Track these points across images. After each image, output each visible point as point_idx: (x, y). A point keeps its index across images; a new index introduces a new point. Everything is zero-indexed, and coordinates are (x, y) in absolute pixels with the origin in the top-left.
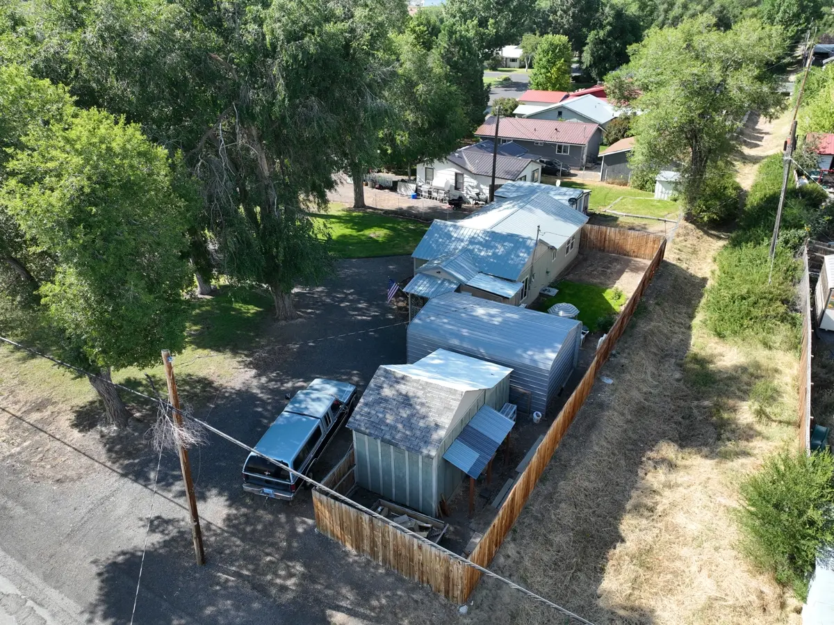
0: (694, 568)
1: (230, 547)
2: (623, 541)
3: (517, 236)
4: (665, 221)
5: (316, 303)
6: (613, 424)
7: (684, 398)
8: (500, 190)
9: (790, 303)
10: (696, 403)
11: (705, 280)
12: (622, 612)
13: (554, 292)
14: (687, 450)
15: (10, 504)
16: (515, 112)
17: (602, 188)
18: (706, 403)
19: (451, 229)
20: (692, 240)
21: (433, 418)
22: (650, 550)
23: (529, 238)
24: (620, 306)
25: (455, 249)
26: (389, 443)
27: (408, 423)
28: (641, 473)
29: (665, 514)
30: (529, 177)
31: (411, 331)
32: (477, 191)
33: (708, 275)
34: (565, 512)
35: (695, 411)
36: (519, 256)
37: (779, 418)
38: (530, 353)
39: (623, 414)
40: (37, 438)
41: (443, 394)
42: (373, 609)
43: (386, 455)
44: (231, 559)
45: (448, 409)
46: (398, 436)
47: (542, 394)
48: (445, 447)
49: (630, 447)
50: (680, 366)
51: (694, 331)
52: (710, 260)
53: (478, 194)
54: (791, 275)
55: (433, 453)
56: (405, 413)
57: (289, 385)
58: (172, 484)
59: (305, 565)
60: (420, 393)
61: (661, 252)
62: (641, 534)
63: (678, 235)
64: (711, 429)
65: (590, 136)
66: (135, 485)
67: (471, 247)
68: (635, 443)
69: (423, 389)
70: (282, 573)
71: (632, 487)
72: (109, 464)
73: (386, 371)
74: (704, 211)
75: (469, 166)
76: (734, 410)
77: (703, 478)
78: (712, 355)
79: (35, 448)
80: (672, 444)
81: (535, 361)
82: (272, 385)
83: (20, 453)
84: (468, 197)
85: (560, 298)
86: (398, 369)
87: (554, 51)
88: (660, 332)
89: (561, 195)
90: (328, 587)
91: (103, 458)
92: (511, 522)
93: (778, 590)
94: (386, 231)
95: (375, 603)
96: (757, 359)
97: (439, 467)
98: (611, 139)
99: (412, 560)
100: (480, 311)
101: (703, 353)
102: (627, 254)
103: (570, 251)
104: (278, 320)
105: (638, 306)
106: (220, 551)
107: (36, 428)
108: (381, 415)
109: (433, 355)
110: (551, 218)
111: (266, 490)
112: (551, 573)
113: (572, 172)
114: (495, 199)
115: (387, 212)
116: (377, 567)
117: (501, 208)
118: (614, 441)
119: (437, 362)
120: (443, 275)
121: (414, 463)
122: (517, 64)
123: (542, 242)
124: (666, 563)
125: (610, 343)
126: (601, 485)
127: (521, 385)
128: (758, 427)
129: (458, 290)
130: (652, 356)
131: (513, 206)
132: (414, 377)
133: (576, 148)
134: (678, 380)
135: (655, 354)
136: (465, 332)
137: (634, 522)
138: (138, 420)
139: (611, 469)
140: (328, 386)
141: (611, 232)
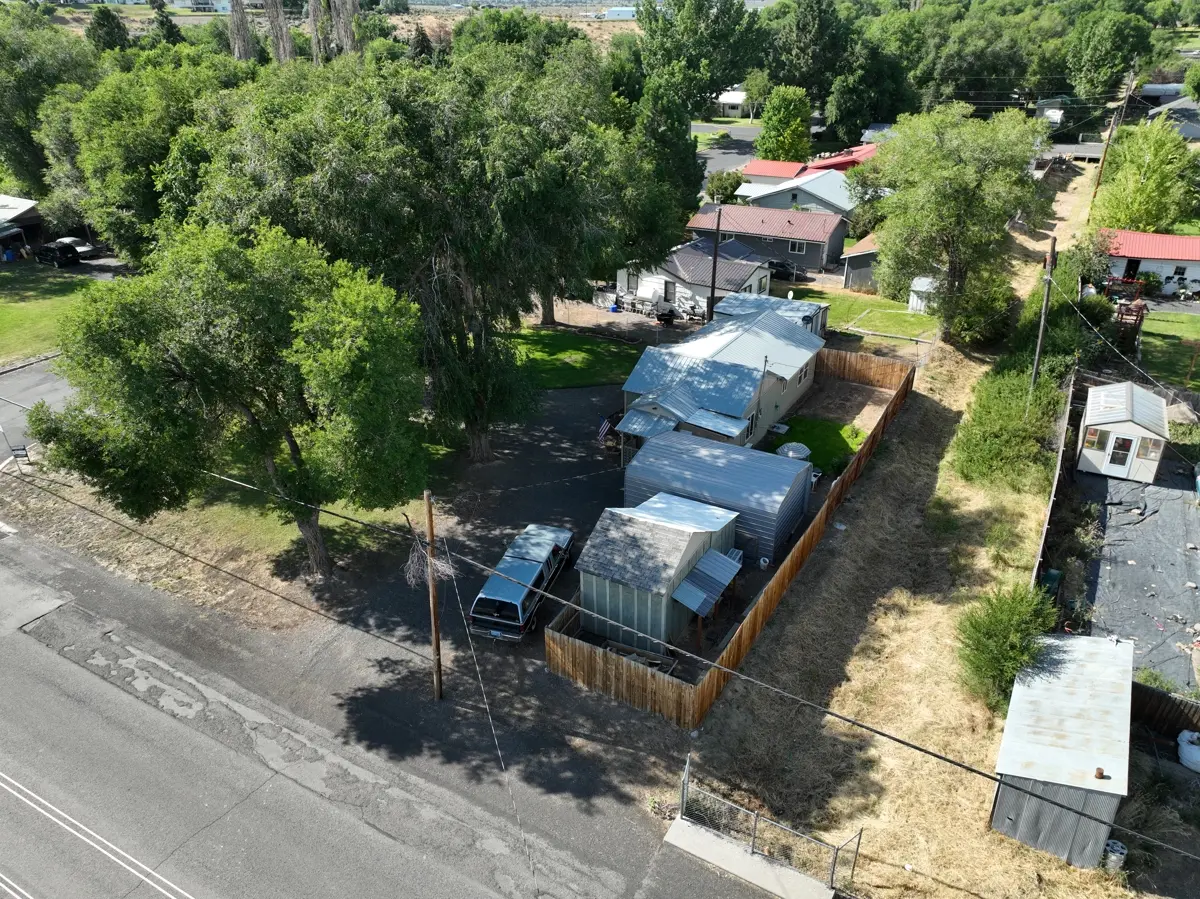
0: (915, 700)
1: (464, 685)
2: (849, 680)
3: (742, 366)
4: (917, 342)
5: (512, 443)
6: (844, 571)
7: (922, 545)
8: (720, 304)
9: (1045, 443)
10: (934, 550)
11: (960, 414)
12: (844, 739)
13: (784, 429)
14: (919, 597)
15: (234, 648)
16: (736, 193)
17: (844, 299)
18: (945, 549)
19: (667, 358)
20: (949, 365)
21: (661, 558)
22: (875, 687)
23: (755, 369)
24: (856, 445)
25: (672, 381)
26: (619, 582)
27: (636, 563)
28: (871, 618)
29: (892, 655)
30: (755, 287)
31: (629, 473)
32: (692, 303)
33: (964, 408)
34: (792, 653)
35: (932, 558)
36: (743, 390)
37: (1017, 564)
38: (756, 496)
39: (855, 562)
40: (239, 587)
41: (671, 536)
42: (610, 734)
43: (614, 596)
44: (467, 695)
45: (677, 549)
46: (628, 576)
47: (769, 538)
48: (674, 586)
49: (861, 594)
50: (921, 511)
51: (941, 474)
52: (967, 390)
53: (693, 308)
54: (1051, 410)
55: (663, 591)
56: (632, 554)
57: (497, 532)
58: (394, 630)
59: (538, 698)
60: (648, 535)
61: (909, 381)
62: (868, 675)
63: (933, 360)
64: (946, 575)
65: (831, 230)
66: (356, 631)
67: (689, 379)
68: (866, 590)
69: (651, 530)
70: (519, 706)
71: (862, 632)
72: (323, 612)
73: (612, 514)
74: (966, 330)
75: (683, 274)
76: (972, 555)
77: (933, 623)
78: (957, 500)
79: (242, 596)
80: (905, 591)
81: (761, 504)
82: (478, 532)
83: (226, 602)
84: (681, 310)
85: (790, 437)
86: (624, 512)
87: (787, 108)
88: (903, 474)
89: (793, 311)
90: (564, 717)
91: (315, 606)
92: (738, 659)
93: (988, 714)
94: (583, 355)
95: (610, 730)
96: (1004, 503)
97: (667, 607)
98: (859, 231)
99: (644, 690)
100: (703, 452)
101: (948, 498)
102: (870, 383)
103: (803, 381)
104: (472, 462)
105: (878, 443)
106: (454, 688)
107: (235, 577)
108: (609, 557)
109: (654, 498)
110: (781, 343)
111: (494, 633)
112: (777, 707)
113: (809, 275)
114: (715, 317)
115: (583, 330)
116: (610, 701)
117: (722, 331)
118: (845, 588)
119: (659, 505)
120: (659, 412)
121: (643, 603)
122: (738, 112)
123: (769, 373)
124: (889, 698)
125: (843, 485)
126: (829, 630)
127: (747, 529)
128: (994, 573)
129: (677, 429)
130: (891, 501)
131: (737, 330)
132: (641, 520)
133: (814, 247)
134: (918, 527)
135: (895, 499)
136: (688, 474)
137: (862, 663)
138: (342, 568)
139: (840, 615)
140: (543, 532)
141: (852, 357)
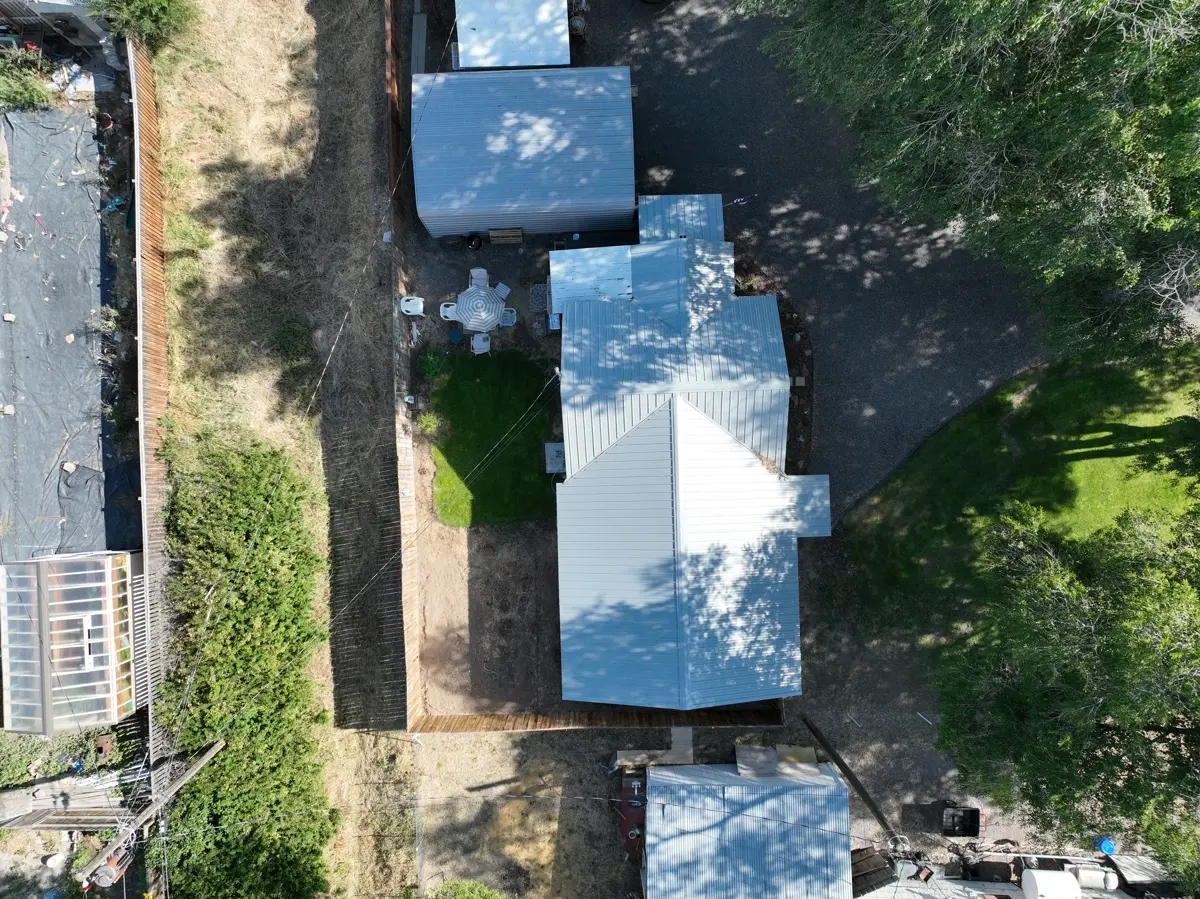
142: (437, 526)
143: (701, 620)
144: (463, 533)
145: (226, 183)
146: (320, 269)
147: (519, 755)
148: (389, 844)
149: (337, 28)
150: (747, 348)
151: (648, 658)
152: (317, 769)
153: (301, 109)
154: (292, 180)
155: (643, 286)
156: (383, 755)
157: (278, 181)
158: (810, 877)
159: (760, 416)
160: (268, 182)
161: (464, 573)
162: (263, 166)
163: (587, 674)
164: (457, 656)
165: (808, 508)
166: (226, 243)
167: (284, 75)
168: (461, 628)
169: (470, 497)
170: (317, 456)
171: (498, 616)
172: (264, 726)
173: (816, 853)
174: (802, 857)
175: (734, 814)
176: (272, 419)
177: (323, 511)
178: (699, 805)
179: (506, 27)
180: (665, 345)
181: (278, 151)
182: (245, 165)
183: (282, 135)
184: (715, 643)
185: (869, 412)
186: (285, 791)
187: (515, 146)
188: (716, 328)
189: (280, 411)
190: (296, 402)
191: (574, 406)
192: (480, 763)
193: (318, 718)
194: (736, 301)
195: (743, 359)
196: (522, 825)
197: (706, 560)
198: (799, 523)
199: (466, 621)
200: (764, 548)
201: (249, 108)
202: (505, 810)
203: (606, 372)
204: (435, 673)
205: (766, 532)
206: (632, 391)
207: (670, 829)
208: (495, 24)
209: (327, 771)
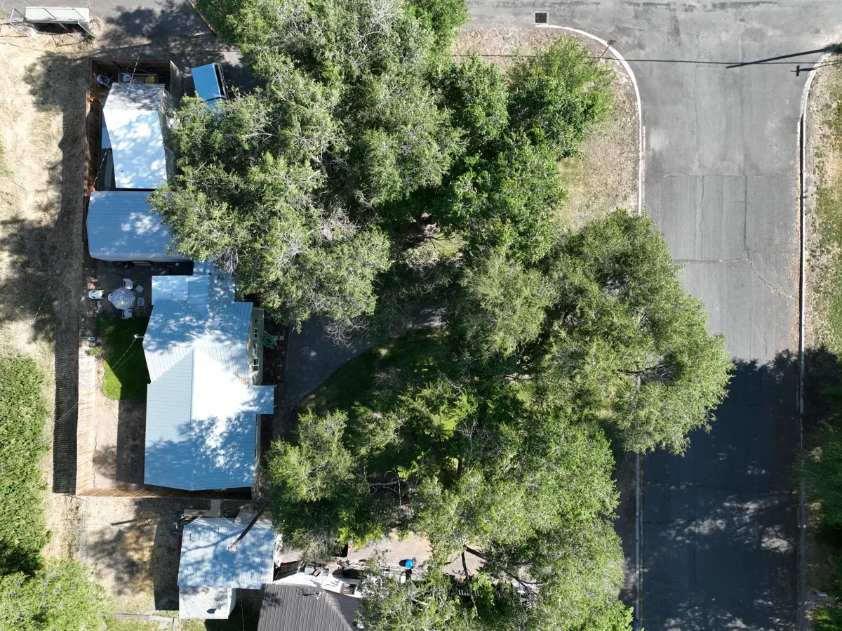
142: (105, 398)
143: (202, 450)
144: (117, 403)
145: (11, 230)
146: (58, 272)
147: (138, 509)
148: (73, 549)
149: (74, 155)
150: (232, 328)
151: (178, 466)
152: (41, 511)
153: (53, 194)
154: (47, 228)
155: (191, 295)
156: (74, 506)
157: (40, 228)
158: (253, 571)
159: (236, 359)
160: (34, 229)
161: (115, 422)
162: (32, 221)
163: (154, 472)
164: (110, 461)
165: (262, 401)
166: (11, 258)
167: (45, 176)
168: (113, 447)
169: (121, 385)
170: (52, 361)
171: (131, 443)
172: (14, 490)
173: (257, 560)
174: (251, 561)
175: (223, 540)
176: (29, 343)
177: (53, 388)
178: (207, 535)
179: (137, 171)
180: (195, 324)
181: (40, 214)
182: (23, 220)
183: (43, 206)
184: (209, 461)
185: (313, 354)
186: (23, 522)
187: (134, 228)
188: (221, 317)
189: (35, 339)
190: (43, 335)
191: (149, 350)
192: (119, 512)
193: (43, 488)
194: (234, 305)
195: (229, 333)
196: (136, 542)
197: (206, 423)
198: (257, 407)
199: (116, 444)
200: (238, 418)
201: (26, 193)
202: (128, 535)
203: (166, 335)
204: (99, 468)
205: (239, 411)
206: (175, 345)
207: (192, 545)
208: (133, 169)
209: (47, 512)
